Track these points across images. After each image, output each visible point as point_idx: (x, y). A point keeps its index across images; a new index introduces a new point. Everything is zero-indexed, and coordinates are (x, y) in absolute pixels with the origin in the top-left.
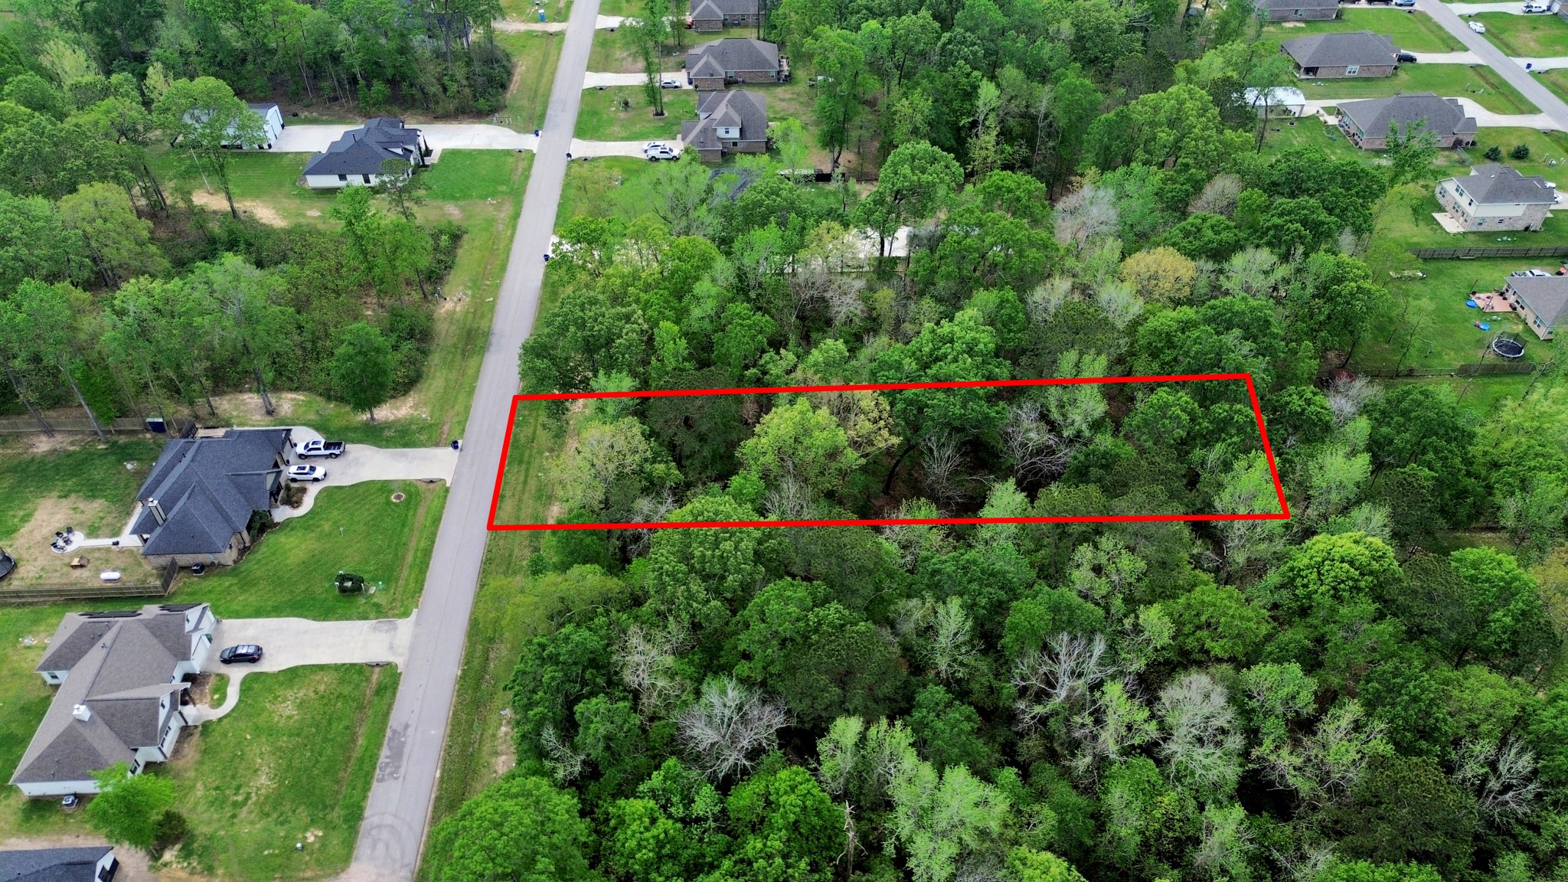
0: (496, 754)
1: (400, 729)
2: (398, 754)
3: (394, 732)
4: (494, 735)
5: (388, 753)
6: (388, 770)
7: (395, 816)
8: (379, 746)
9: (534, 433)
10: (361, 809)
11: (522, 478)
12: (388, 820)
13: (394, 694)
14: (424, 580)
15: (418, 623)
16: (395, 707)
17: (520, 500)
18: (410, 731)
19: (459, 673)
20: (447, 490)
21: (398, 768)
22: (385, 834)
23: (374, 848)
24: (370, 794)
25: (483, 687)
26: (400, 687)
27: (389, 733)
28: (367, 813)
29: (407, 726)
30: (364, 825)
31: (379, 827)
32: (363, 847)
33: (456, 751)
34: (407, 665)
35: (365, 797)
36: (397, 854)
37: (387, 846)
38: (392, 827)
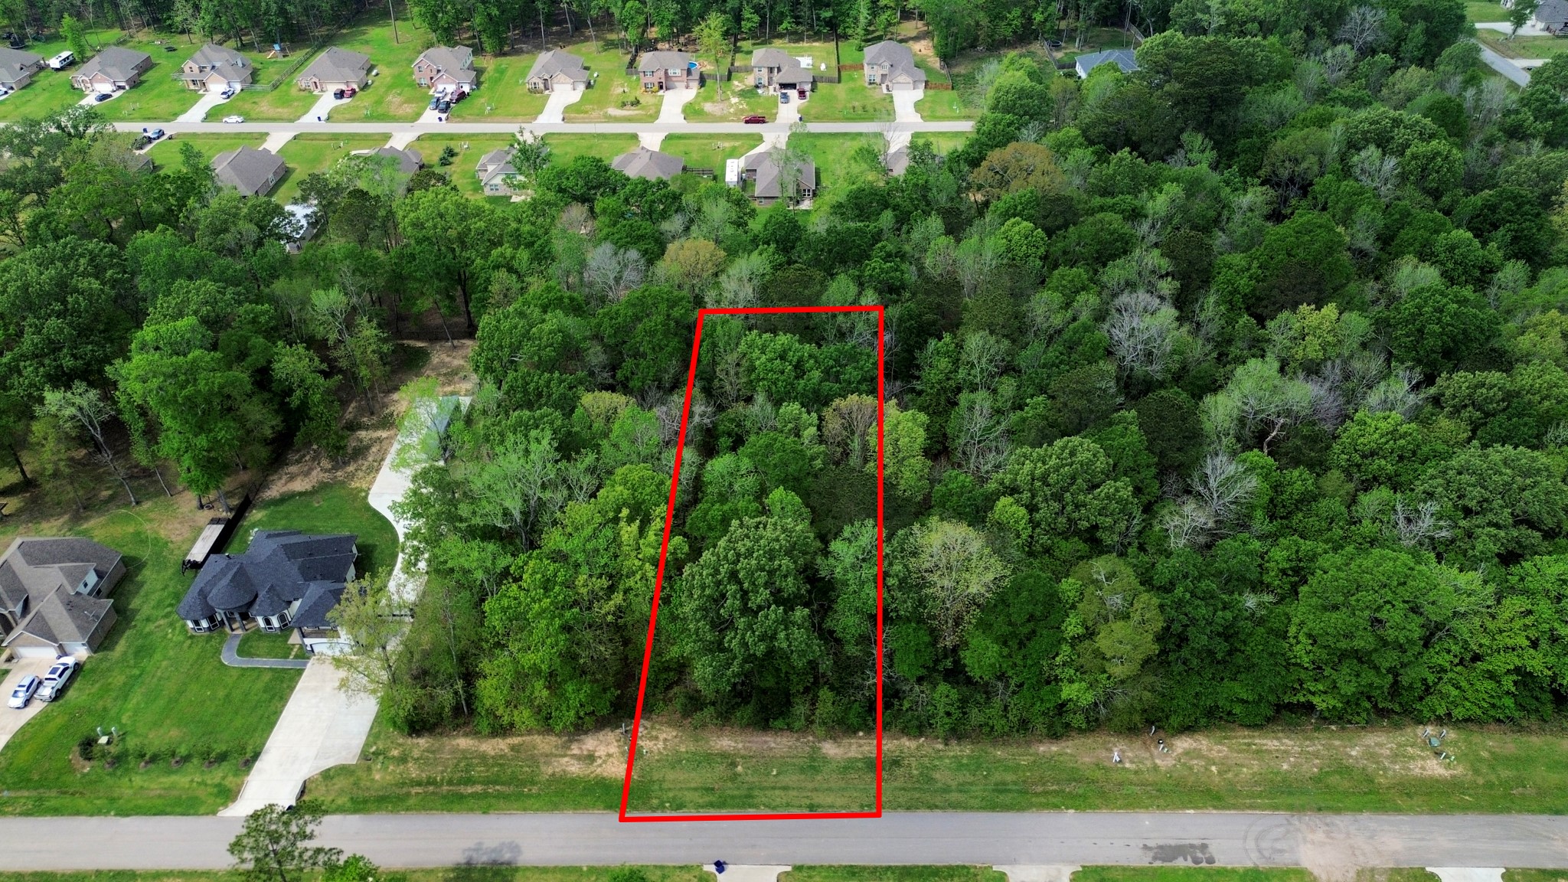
0: (1156, 768)
1: (1151, 854)
2: (1180, 851)
3: (1155, 858)
4: (1136, 773)
5: (1181, 859)
6: (1200, 855)
7: (1245, 838)
8: (1175, 870)
9: (696, 789)
10: (1247, 871)
11: (777, 792)
12: (1251, 844)
13: (1109, 868)
14: (950, 868)
15: (1013, 862)
16: (1126, 864)
17: (816, 790)
18: (1151, 843)
19: (1072, 811)
20: (798, 868)
21: (1192, 846)
22: (1264, 845)
23: (1281, 851)
24: (1229, 867)
25: (1081, 791)
26: (1100, 863)
27: (1158, 864)
28: (1250, 865)
29: (1145, 847)
30: (1262, 865)
31: (1260, 851)
32: (1284, 860)
33: (1162, 802)
34: (1072, 862)
35: (1234, 871)
36: (1282, 830)
37: (1277, 840)
38: (1257, 839)
